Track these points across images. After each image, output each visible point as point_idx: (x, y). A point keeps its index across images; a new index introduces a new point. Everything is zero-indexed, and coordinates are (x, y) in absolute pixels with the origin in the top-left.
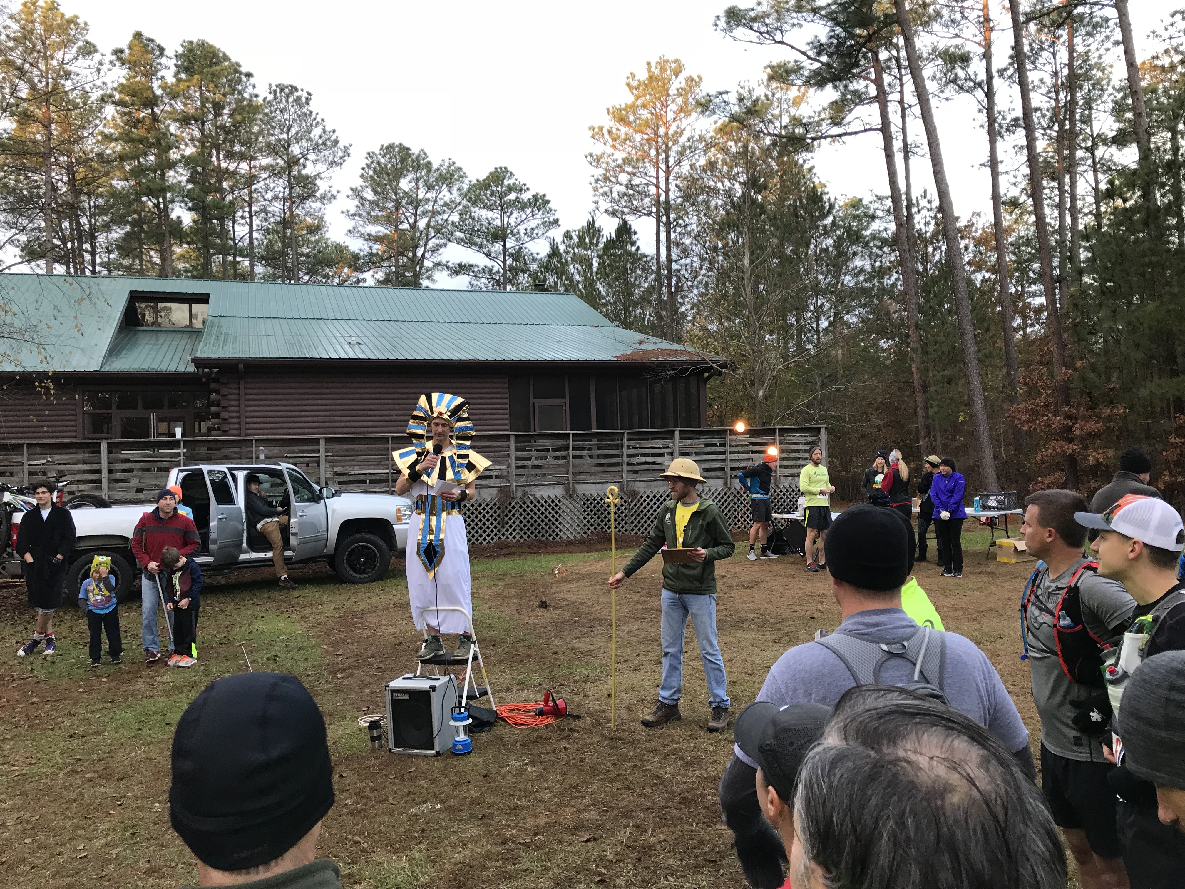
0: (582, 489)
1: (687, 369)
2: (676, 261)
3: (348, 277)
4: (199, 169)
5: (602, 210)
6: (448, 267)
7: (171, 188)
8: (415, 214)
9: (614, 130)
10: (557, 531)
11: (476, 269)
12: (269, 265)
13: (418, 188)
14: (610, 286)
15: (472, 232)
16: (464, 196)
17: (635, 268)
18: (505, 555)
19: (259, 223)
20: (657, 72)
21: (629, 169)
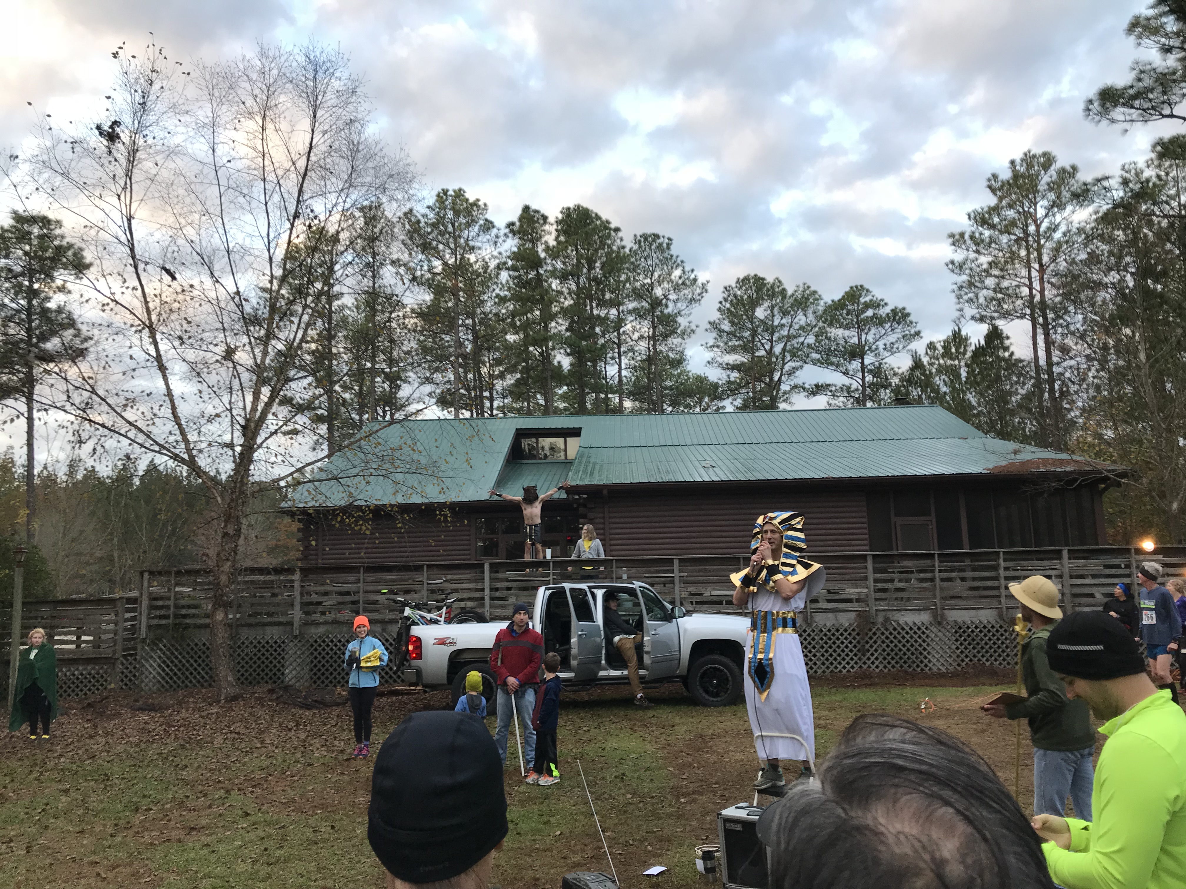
0: (954, 616)
1: (1076, 480)
2: (1058, 364)
3: (709, 406)
4: (576, 318)
5: (968, 316)
6: (804, 389)
7: (551, 338)
8: (771, 341)
9: (977, 235)
10: (926, 661)
11: (833, 389)
12: (636, 400)
13: (773, 316)
14: (982, 395)
15: (829, 352)
16: (818, 318)
17: (1010, 375)
18: (866, 685)
19: (627, 361)
20: (1023, 170)
21: (996, 272)
